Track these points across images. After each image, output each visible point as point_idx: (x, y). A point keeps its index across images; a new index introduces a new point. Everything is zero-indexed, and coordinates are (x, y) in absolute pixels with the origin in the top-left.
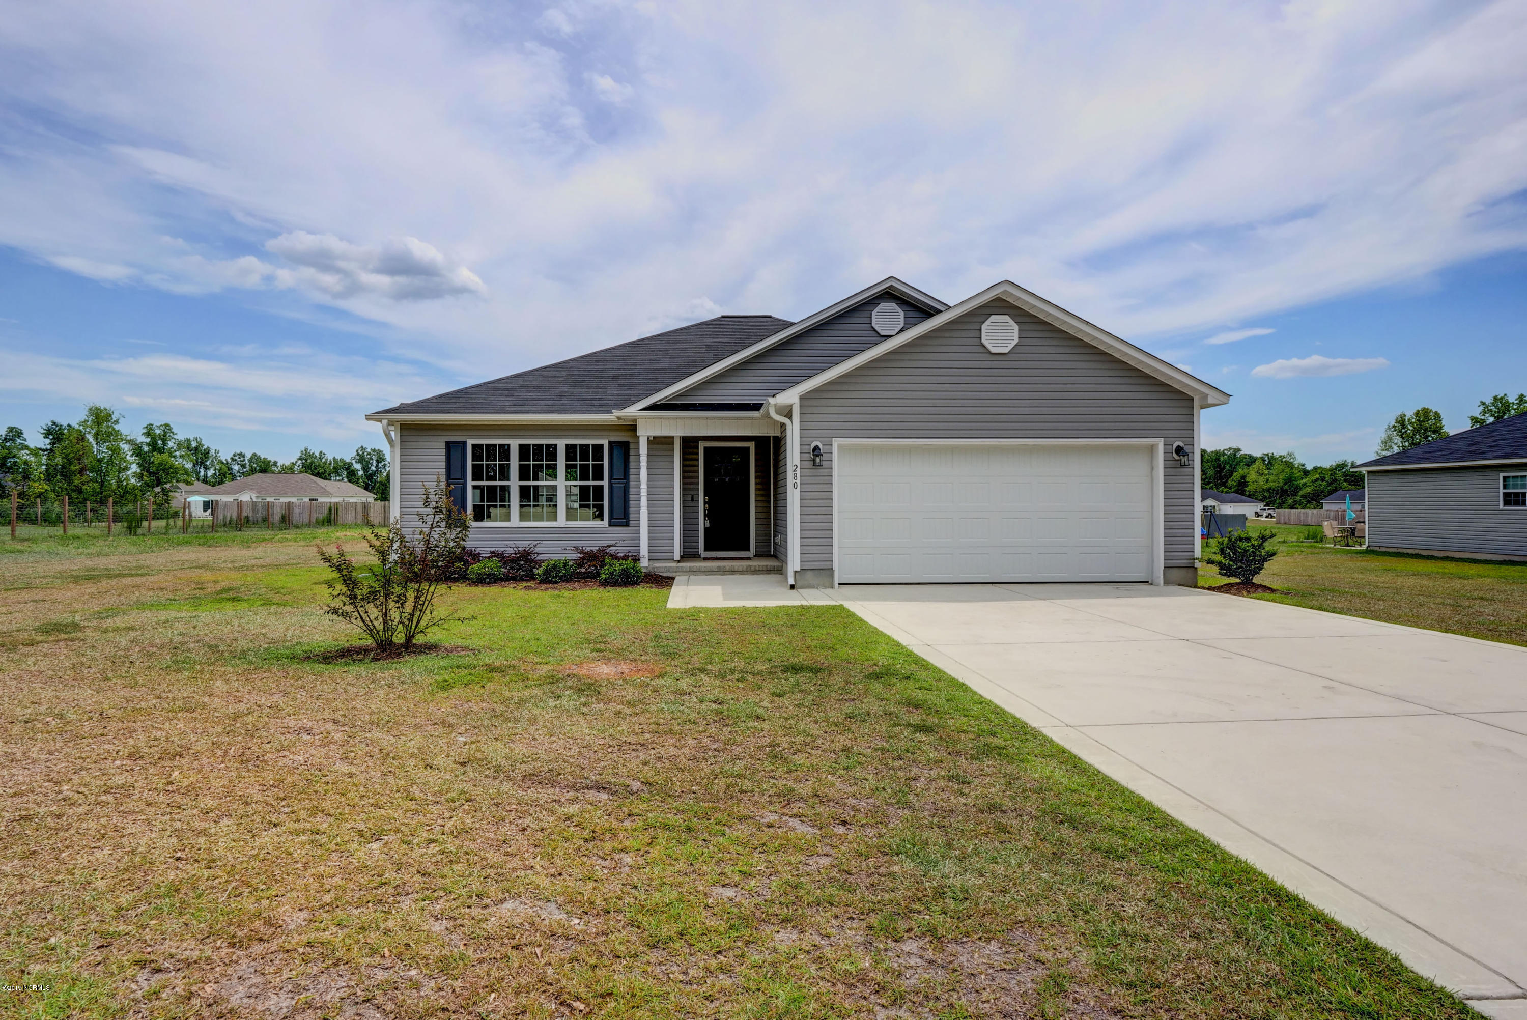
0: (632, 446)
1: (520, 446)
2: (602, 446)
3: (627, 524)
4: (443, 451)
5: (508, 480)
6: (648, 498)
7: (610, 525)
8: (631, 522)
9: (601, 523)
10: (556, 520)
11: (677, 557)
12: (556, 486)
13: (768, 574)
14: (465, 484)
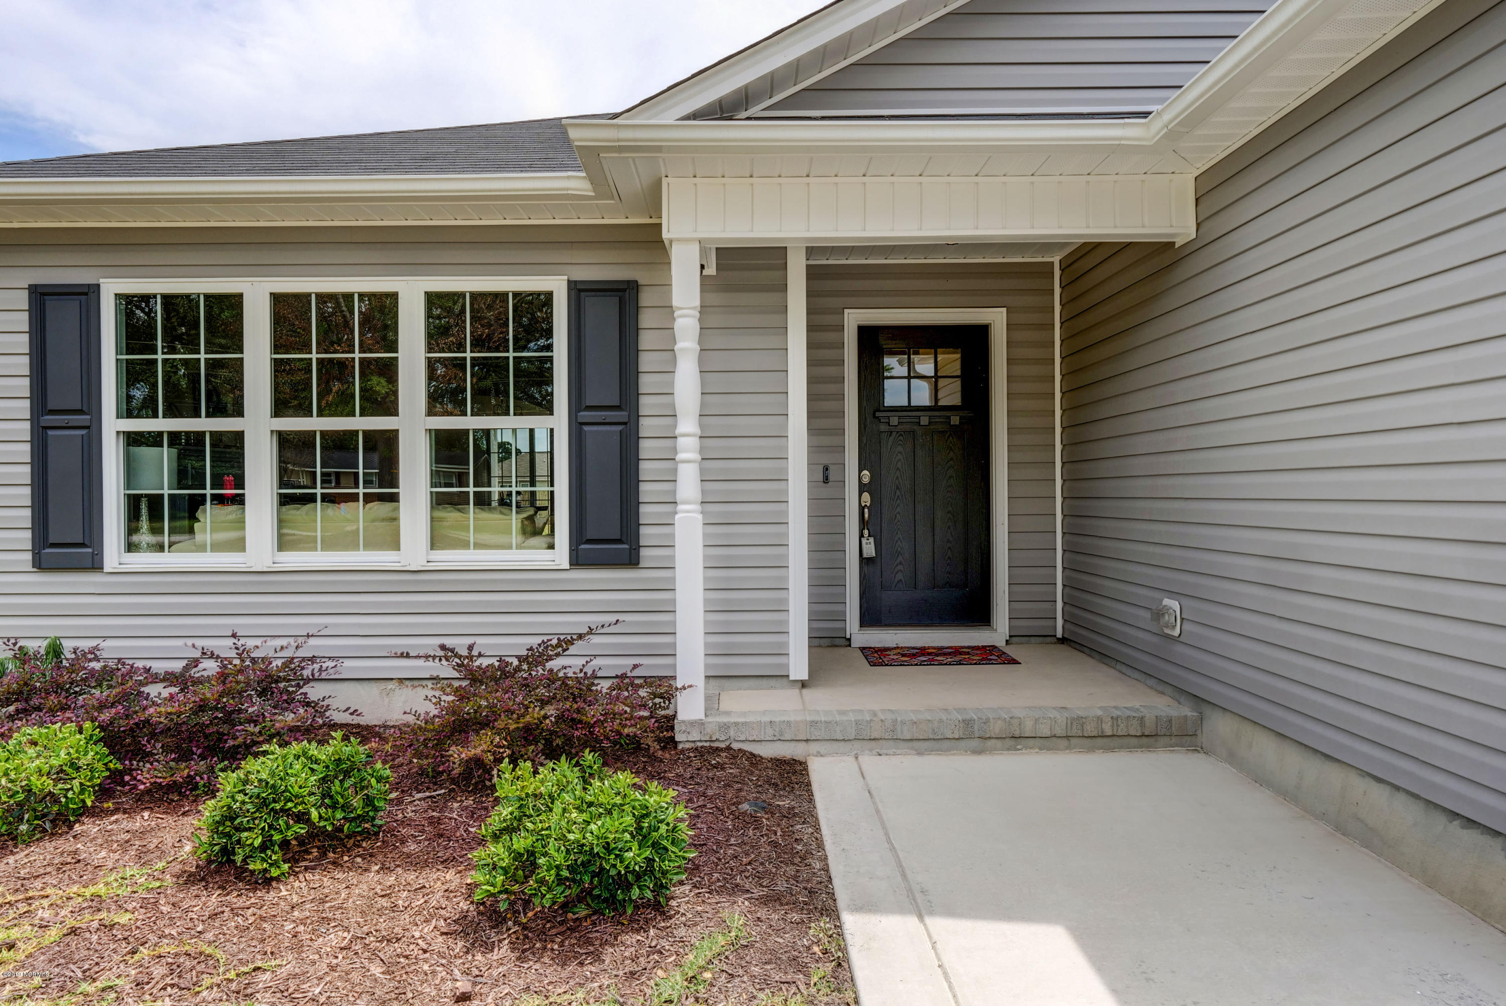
0: (646, 298)
1: (278, 299)
2: (546, 300)
3: (632, 560)
4: (22, 321)
5: (239, 412)
6: (702, 471)
7: (577, 560)
8: (644, 552)
9: (547, 554)
10: (398, 548)
11: (799, 668)
12: (396, 432)
13: (1148, 748)
14: (93, 431)
